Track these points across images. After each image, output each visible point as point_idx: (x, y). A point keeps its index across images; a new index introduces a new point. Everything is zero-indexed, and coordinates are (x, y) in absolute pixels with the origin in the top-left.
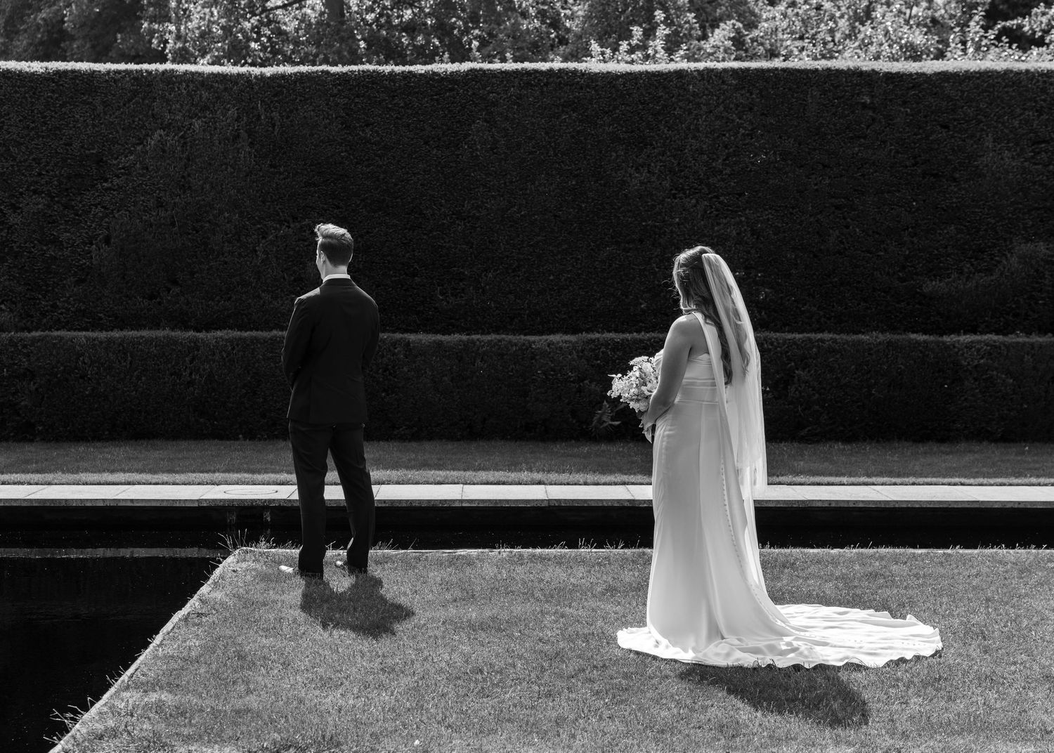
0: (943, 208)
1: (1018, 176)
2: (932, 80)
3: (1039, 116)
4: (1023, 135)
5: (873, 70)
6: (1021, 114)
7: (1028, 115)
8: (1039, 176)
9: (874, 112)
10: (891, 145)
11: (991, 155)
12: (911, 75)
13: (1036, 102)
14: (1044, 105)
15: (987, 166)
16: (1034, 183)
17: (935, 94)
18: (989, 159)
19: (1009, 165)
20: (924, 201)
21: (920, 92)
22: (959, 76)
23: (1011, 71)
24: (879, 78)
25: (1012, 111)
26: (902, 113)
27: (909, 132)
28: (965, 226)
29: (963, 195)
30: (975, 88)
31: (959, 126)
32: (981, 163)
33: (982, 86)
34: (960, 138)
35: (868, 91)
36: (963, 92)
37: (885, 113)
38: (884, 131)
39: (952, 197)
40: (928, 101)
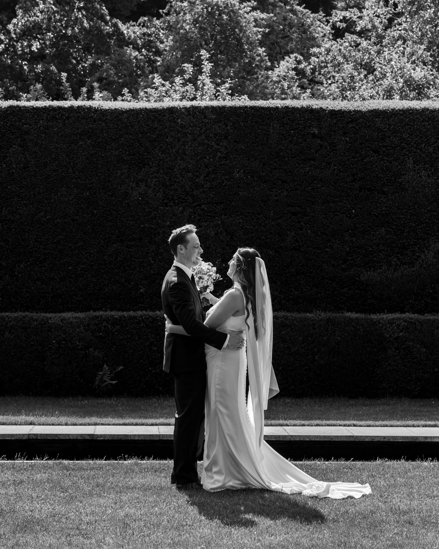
0: (375, 215)
1: (433, 190)
2: (366, 116)
5: (321, 108)
6: (435, 143)
9: (321, 140)
10: (335, 165)
11: (411, 174)
12: (350, 112)
15: (408, 182)
17: (369, 127)
18: (410, 177)
19: (425, 182)
20: (361, 209)
21: (357, 125)
22: (387, 113)
23: (428, 109)
24: (325, 115)
25: (428, 140)
26: (343, 141)
27: (348, 156)
28: (393, 229)
29: (390, 204)
30: (399, 122)
31: (387, 151)
32: (404, 180)
33: (405, 120)
34: (387, 160)
35: (316, 124)
36: (390, 125)
37: (329, 141)
38: (329, 155)
39: (382, 206)
40: (363, 132)
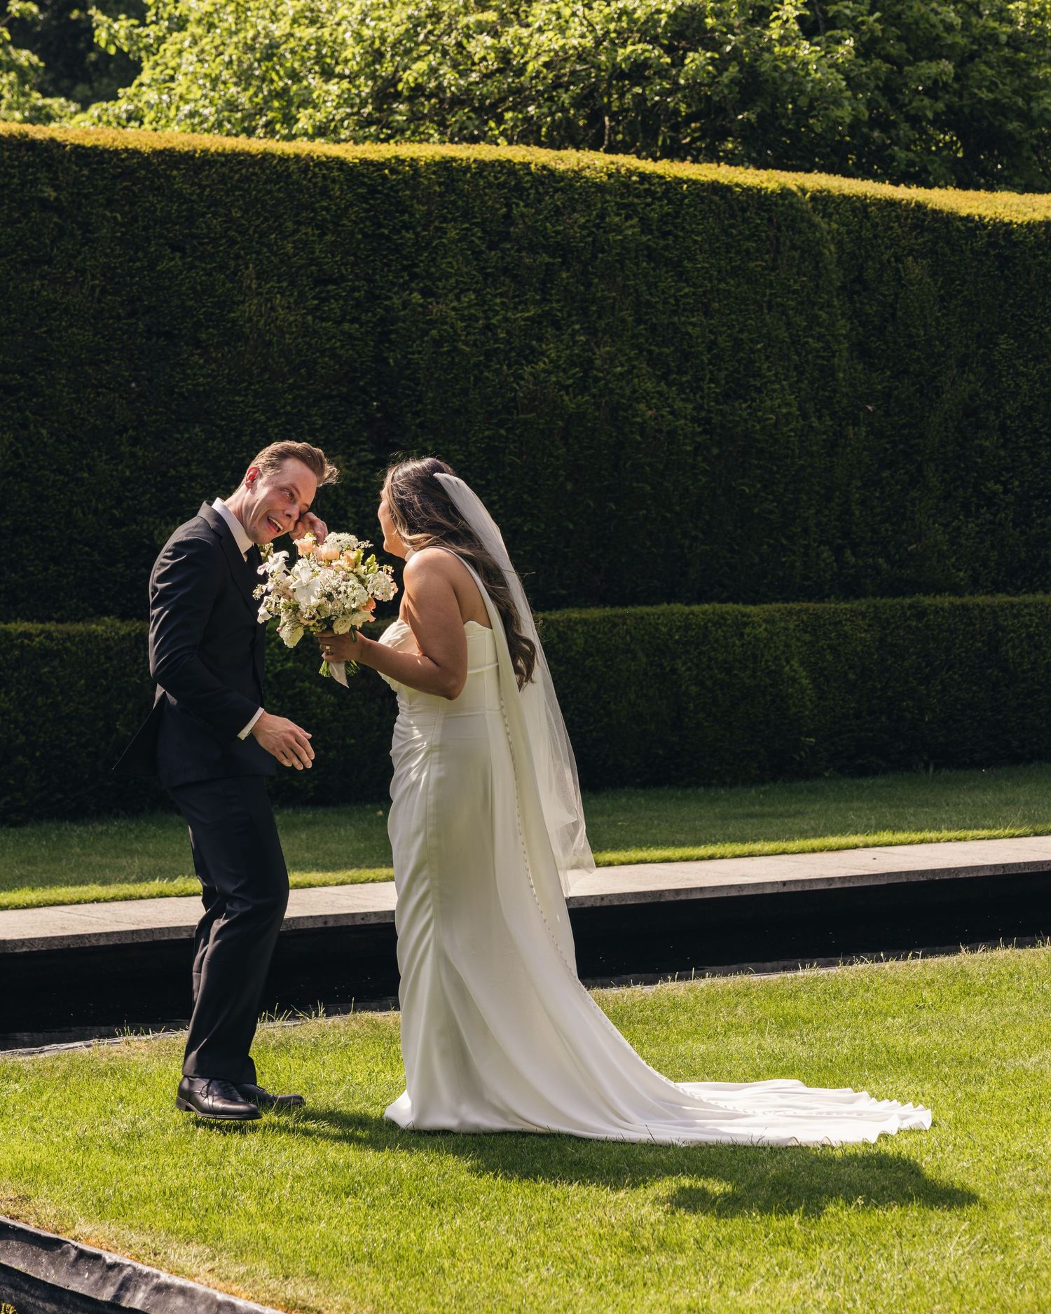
0: (181, 394)
1: (300, 340)
2: (151, 164)
3: (321, 236)
4: (300, 268)
5: (52, 140)
6: (295, 231)
7: (306, 234)
8: (329, 340)
9: (60, 217)
10: (94, 277)
11: (255, 301)
12: (116, 152)
13: (314, 210)
14: (328, 217)
15: (250, 320)
16: (323, 352)
17: (158, 189)
18: (254, 308)
19: (284, 320)
20: (150, 380)
21: (134, 184)
22: (192, 157)
23: (273, 156)
24: (64, 156)
25: (280, 225)
26: (108, 221)
27: (120, 256)
28: (218, 426)
29: (213, 370)
30: (220, 182)
31: (201, 248)
32: (241, 316)
33: (231, 178)
34: (204, 269)
35: (46, 177)
36: (203, 188)
37: (80, 219)
38: (79, 253)
39: (195, 375)
40: (149, 201)
